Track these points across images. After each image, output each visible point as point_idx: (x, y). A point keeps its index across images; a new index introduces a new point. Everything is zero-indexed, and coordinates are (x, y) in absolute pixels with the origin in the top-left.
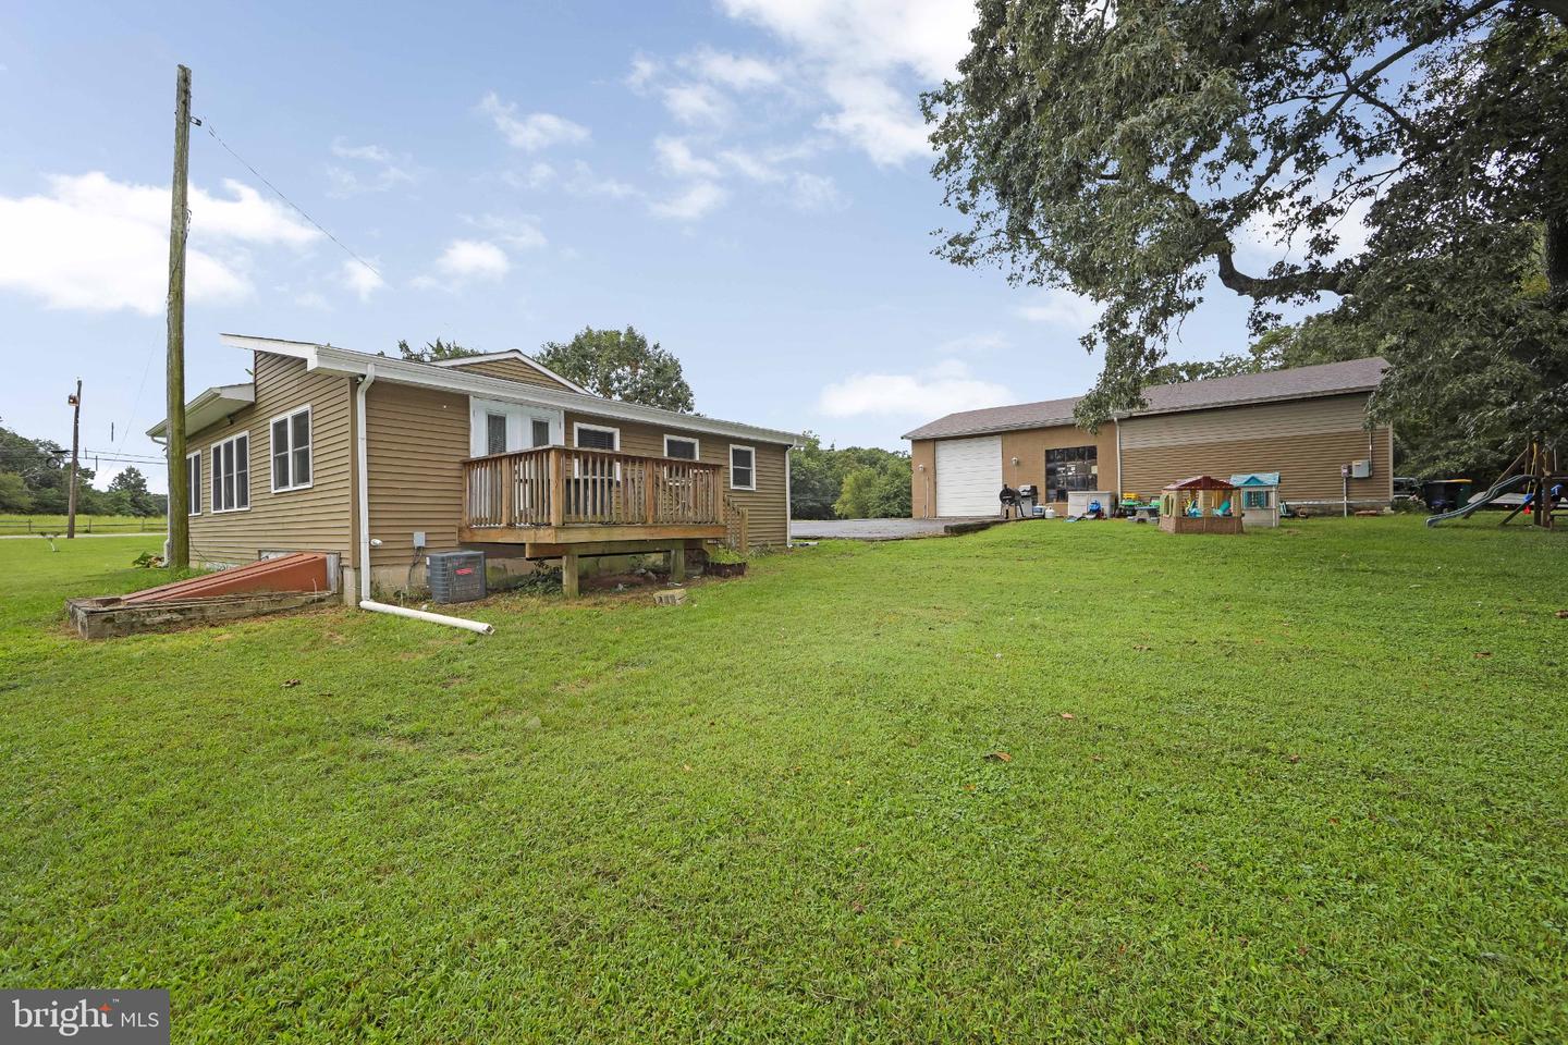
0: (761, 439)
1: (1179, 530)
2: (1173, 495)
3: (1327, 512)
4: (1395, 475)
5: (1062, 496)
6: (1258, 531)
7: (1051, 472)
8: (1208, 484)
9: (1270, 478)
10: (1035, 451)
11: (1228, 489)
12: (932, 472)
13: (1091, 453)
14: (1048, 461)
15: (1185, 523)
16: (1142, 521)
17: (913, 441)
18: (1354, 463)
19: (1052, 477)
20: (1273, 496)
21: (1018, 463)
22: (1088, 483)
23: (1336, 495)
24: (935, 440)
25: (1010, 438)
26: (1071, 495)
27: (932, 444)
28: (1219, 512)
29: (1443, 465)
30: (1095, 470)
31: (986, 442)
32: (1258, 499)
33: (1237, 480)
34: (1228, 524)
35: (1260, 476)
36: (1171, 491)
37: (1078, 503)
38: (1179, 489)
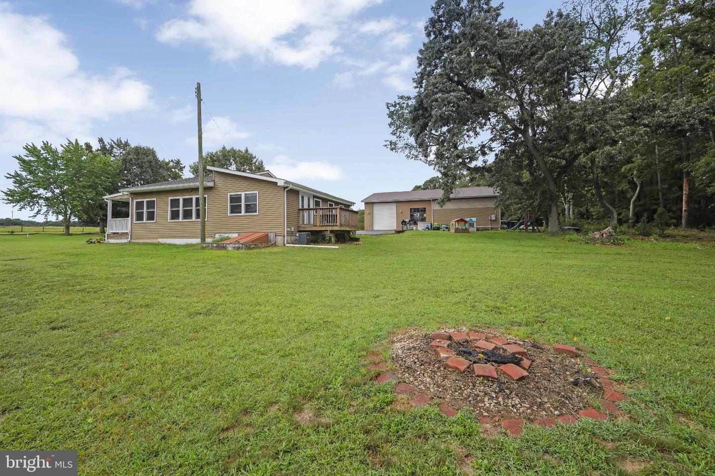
0: (346, 203)
1: (456, 232)
2: (454, 223)
3: (486, 229)
4: (501, 219)
5: (415, 223)
6: (472, 232)
7: (412, 216)
8: (462, 220)
9: (474, 219)
10: (407, 209)
11: (466, 222)
12: (371, 214)
13: (424, 210)
14: (411, 212)
15: (457, 230)
16: (444, 230)
17: (366, 203)
18: (492, 216)
19: (412, 217)
20: (475, 224)
21: (401, 212)
22: (423, 220)
23: (488, 224)
24: (373, 203)
25: (399, 204)
26: (419, 223)
27: (371, 205)
28: (464, 228)
29: (513, 217)
30: (425, 216)
31: (391, 204)
32: (472, 225)
33: (467, 219)
34: (466, 231)
35: (472, 219)
36: (453, 222)
37: (421, 226)
38: (456, 221)
